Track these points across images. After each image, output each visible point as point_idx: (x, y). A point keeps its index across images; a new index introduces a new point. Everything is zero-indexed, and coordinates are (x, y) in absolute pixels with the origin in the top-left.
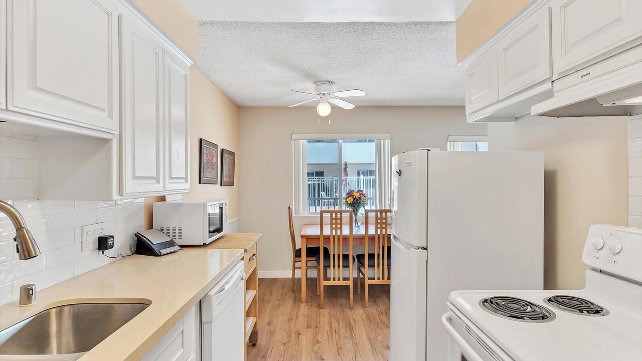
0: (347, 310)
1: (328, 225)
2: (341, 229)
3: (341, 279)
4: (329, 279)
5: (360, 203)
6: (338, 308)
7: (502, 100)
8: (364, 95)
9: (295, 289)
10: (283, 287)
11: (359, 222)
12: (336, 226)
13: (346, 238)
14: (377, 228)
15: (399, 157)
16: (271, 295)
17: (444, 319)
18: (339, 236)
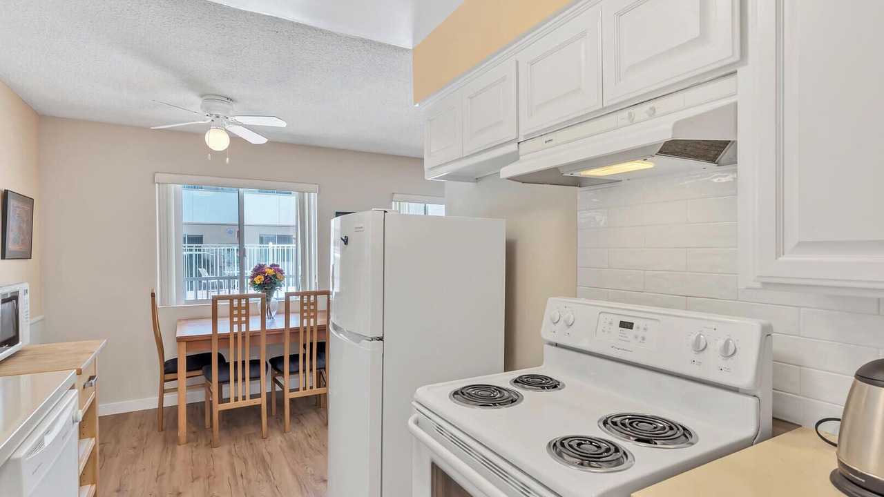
0: (257, 441)
1: (225, 319)
2: (247, 322)
3: (248, 397)
4: (228, 400)
5: (275, 283)
6: (243, 440)
7: (467, 157)
8: (285, 126)
9: (164, 425)
10: (141, 426)
11: (274, 310)
12: (239, 319)
13: (255, 336)
14: (302, 318)
15: (341, 218)
16: (117, 442)
17: (411, 423)
18: (244, 334)
